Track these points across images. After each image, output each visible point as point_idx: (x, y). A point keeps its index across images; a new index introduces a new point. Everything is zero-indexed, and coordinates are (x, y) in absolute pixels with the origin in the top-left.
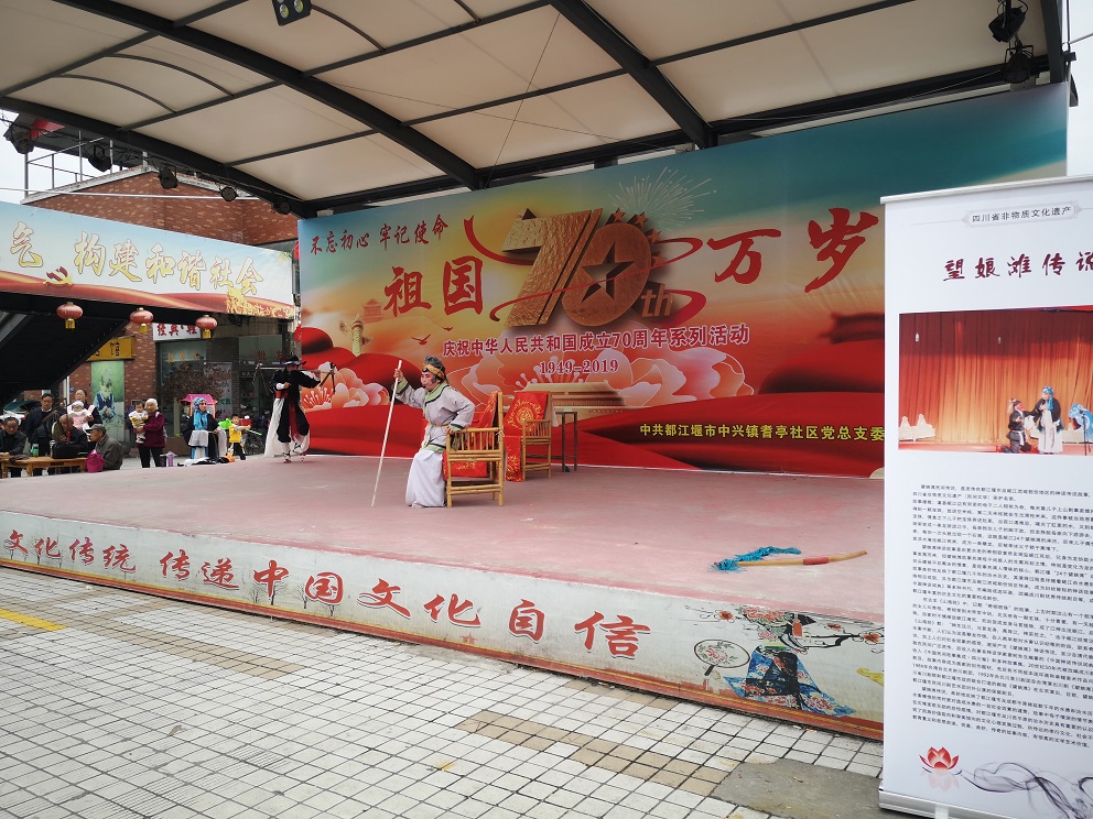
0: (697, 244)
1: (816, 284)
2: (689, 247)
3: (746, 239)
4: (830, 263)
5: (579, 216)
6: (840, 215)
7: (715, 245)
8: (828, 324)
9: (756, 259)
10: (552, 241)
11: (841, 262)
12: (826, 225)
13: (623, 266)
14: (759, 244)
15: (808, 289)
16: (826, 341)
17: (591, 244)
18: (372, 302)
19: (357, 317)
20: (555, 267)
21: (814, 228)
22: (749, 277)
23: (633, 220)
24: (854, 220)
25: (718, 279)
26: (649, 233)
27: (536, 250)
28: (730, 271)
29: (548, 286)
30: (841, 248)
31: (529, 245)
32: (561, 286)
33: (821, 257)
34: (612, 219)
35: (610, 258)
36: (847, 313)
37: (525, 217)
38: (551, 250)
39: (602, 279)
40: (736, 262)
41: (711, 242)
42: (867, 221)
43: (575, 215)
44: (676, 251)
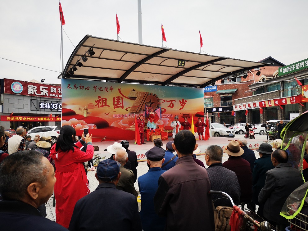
0: (165, 101)
1: (180, 109)
2: (164, 101)
3: (172, 101)
4: (182, 106)
5: (144, 93)
6: (183, 100)
7: (168, 102)
8: (182, 115)
9: (173, 104)
10: (139, 97)
11: (183, 106)
12: (181, 101)
13: (153, 103)
14: (173, 102)
15: (180, 110)
16: (182, 117)
17: (147, 98)
18: (91, 104)
19: (86, 107)
20: (140, 101)
21: (180, 101)
22: (172, 107)
23: (154, 95)
24: (184, 101)
25: (168, 107)
26: (157, 98)
27: (136, 98)
28: (170, 106)
29: (138, 105)
30: (183, 104)
31: (134, 96)
32: (141, 105)
33: (181, 105)
34: (150, 94)
35: (150, 101)
36: (184, 114)
37: (133, 91)
38: (139, 98)
39: (149, 105)
40: (170, 105)
41: (167, 101)
42: (186, 101)
43: (143, 92)
44: (161, 101)
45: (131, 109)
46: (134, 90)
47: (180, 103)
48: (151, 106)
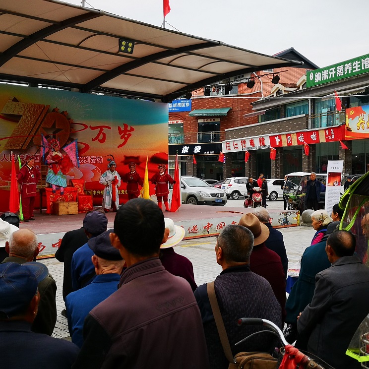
0: (86, 127)
1: (120, 146)
2: (84, 127)
3: (101, 128)
4: (123, 140)
5: (40, 106)
6: (126, 126)
7: (92, 128)
8: (123, 159)
9: (104, 135)
10: (28, 114)
11: (126, 140)
12: (122, 129)
13: (59, 130)
16: (123, 164)
17: (46, 119)
20: (29, 125)
21: (119, 129)
22: (102, 141)
23: (63, 113)
24: (129, 128)
25: (93, 140)
26: (70, 119)
27: (20, 116)
28: (97, 138)
29: (26, 134)
30: (126, 136)
31: (16, 113)
32: (32, 134)
33: (122, 138)
34: (54, 110)
35: (54, 126)
36: (128, 155)
37: (13, 101)
38: (27, 118)
39: (51, 134)
40: (98, 135)
41: (90, 127)
42: (132, 129)
43: (38, 105)
44: (78, 127)
45: (8, 142)
46: (15, 100)
47: (120, 132)
48: (54, 137)
